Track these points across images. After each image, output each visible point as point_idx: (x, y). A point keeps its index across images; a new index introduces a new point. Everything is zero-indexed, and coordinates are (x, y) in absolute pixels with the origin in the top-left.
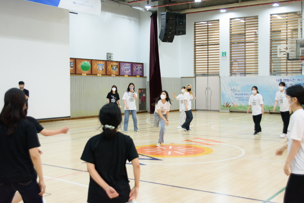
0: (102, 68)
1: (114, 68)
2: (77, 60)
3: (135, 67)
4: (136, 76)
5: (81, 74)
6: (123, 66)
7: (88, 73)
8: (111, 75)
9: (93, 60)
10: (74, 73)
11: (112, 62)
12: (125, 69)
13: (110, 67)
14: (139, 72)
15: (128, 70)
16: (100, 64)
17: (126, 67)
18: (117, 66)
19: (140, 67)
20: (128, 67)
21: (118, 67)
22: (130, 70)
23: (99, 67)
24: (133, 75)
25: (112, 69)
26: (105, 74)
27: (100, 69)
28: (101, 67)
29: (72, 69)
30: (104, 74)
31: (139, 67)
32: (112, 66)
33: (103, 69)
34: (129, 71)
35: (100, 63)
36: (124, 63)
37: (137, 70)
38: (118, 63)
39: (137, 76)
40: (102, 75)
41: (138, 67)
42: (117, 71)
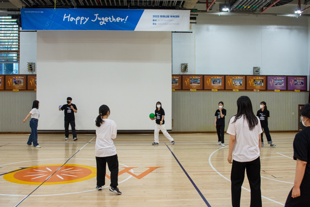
0: (240, 83)
1: (258, 83)
2: (205, 76)
3: (293, 80)
4: (293, 90)
5: (211, 90)
6: (273, 80)
7: (219, 89)
8: (253, 90)
9: (227, 75)
10: (202, 89)
11: (256, 77)
12: (275, 83)
13: (252, 81)
14: (299, 86)
15: (281, 84)
16: (238, 79)
17: (277, 81)
18: (263, 80)
19: (301, 80)
20: (280, 81)
21: (265, 81)
22: (283, 84)
23: (236, 82)
24: (289, 89)
25: (255, 84)
26: (244, 89)
27: (236, 84)
28: (238, 82)
29: (199, 85)
30: (242, 89)
31: (299, 81)
32: (254, 80)
33: (241, 85)
34: (281, 86)
35: (236, 78)
36: (274, 77)
37: (296, 84)
38: (265, 77)
39: (295, 90)
40: (239, 90)
41: (297, 81)
42: (263, 85)
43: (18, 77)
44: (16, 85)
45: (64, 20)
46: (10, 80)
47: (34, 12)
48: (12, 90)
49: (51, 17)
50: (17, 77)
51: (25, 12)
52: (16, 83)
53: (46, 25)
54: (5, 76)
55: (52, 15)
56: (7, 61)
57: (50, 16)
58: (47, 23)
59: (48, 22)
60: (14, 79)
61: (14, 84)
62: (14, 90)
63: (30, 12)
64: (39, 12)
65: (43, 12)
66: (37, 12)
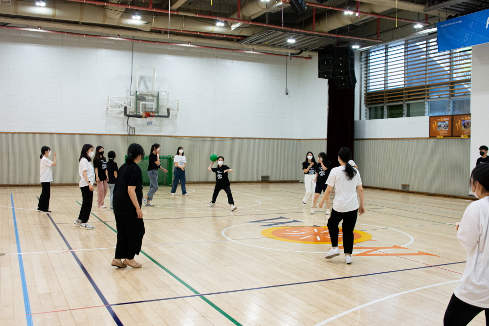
43: (468, 117)
44: (465, 129)
45: (487, 27)
46: (458, 122)
47: (451, 24)
48: (460, 136)
49: (471, 27)
50: (466, 118)
51: (442, 26)
52: (465, 127)
53: (464, 40)
54: (452, 116)
55: (472, 23)
56: (465, 95)
57: (469, 26)
58: (466, 37)
59: (467, 34)
60: (464, 121)
61: (463, 128)
62: (462, 136)
63: (446, 25)
64: (457, 22)
65: (460, 22)
66: (454, 23)
